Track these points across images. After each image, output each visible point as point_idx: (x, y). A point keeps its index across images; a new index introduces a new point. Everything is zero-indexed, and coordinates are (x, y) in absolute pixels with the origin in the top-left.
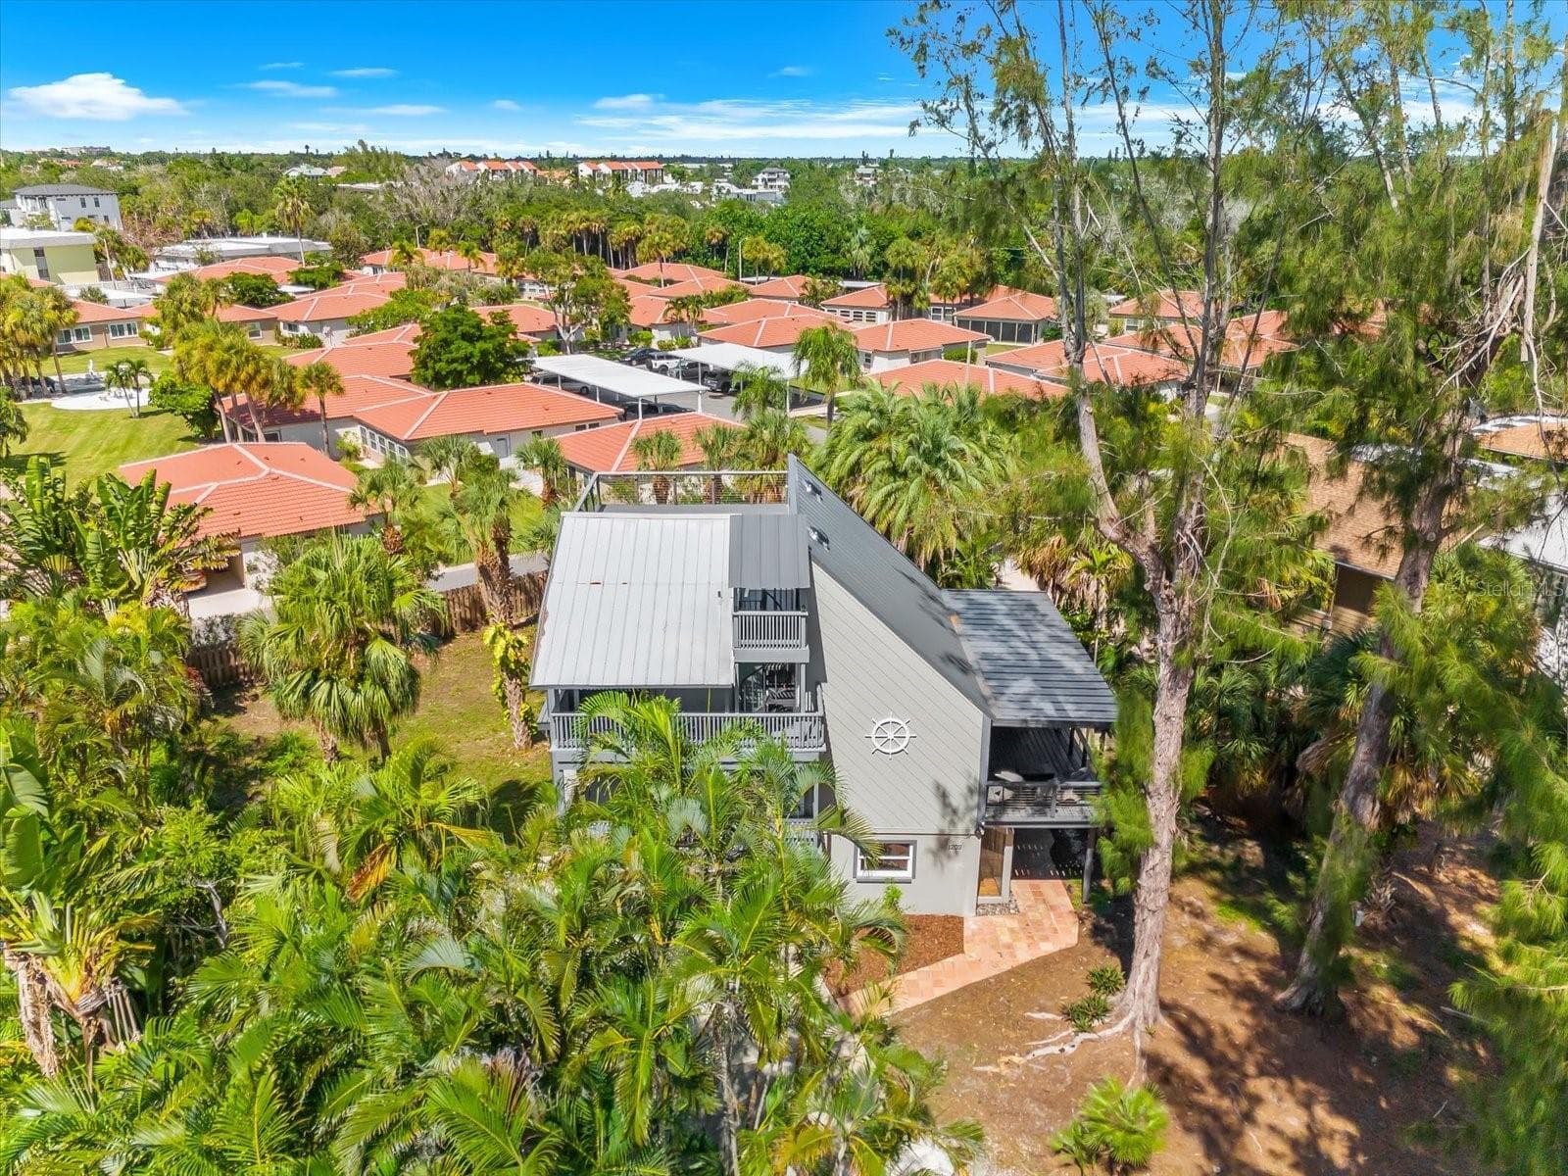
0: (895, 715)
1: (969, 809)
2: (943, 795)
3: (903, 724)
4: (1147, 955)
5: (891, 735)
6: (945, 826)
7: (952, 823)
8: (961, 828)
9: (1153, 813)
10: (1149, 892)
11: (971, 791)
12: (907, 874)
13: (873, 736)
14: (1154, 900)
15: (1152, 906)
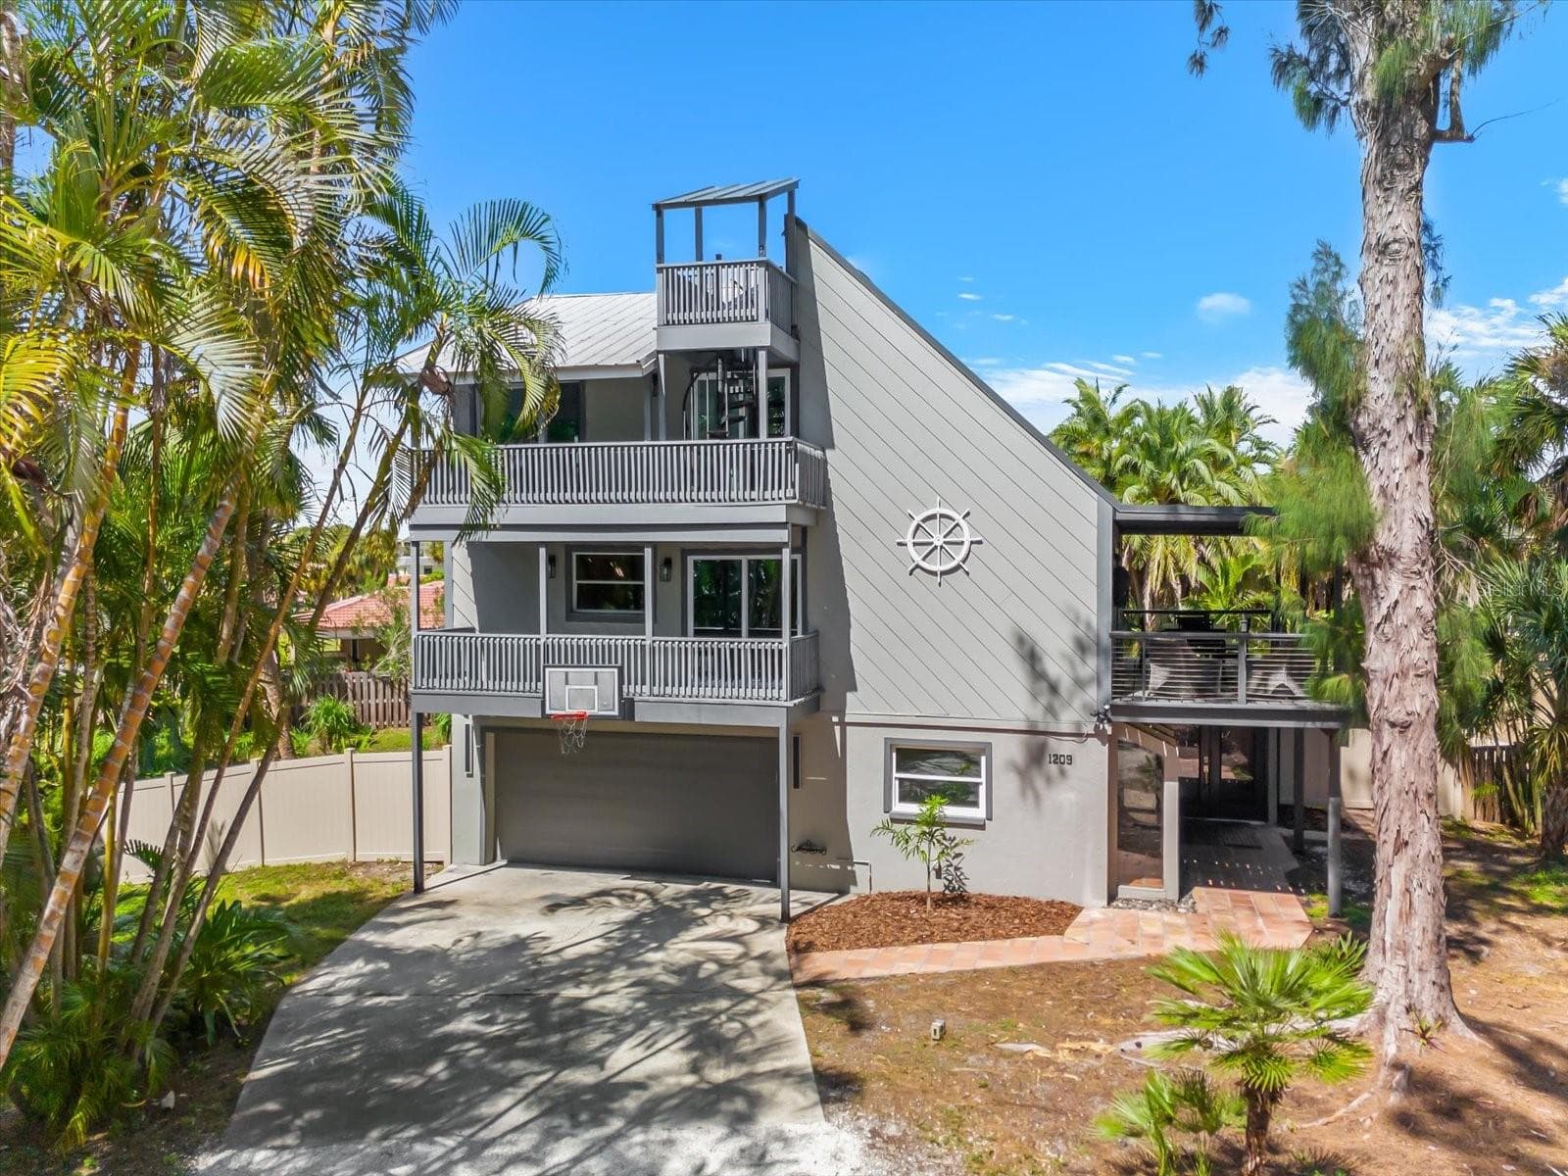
0: (944, 502)
1: (1080, 684)
2: (1031, 658)
3: (959, 518)
4: (1401, 845)
5: (938, 540)
6: (1037, 713)
7: (1050, 710)
8: (1066, 721)
9: (1374, 485)
10: (1388, 683)
11: (1081, 647)
12: (978, 813)
13: (909, 540)
14: (1400, 698)
15: (1397, 713)
